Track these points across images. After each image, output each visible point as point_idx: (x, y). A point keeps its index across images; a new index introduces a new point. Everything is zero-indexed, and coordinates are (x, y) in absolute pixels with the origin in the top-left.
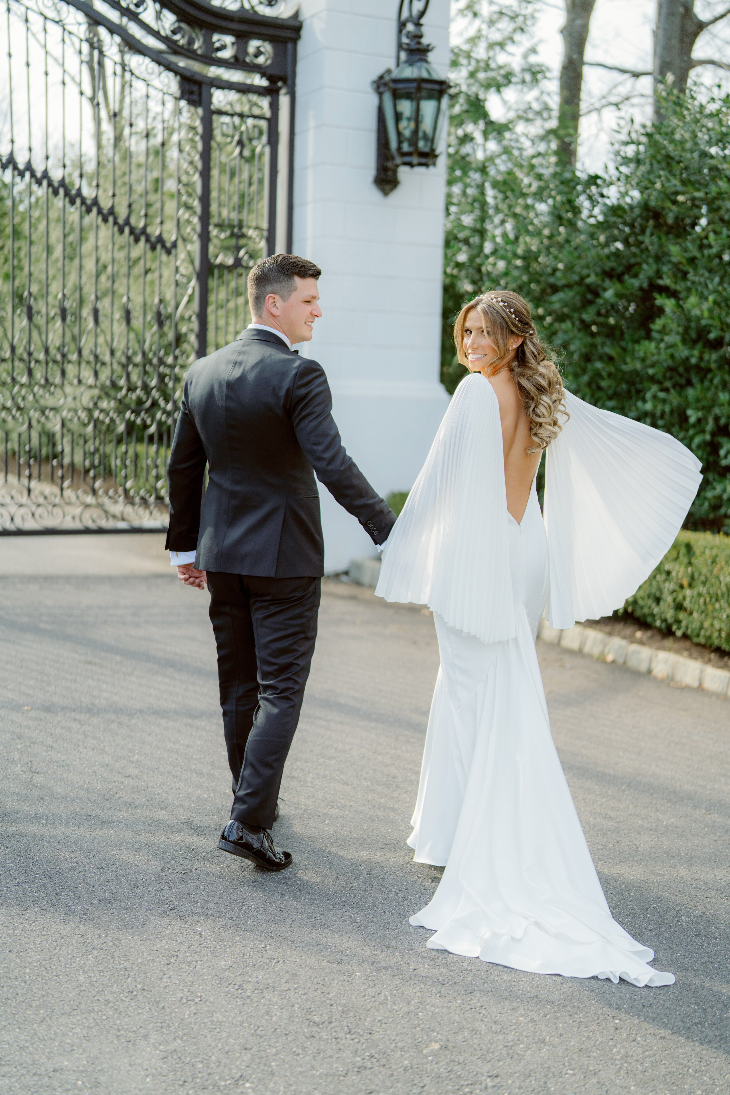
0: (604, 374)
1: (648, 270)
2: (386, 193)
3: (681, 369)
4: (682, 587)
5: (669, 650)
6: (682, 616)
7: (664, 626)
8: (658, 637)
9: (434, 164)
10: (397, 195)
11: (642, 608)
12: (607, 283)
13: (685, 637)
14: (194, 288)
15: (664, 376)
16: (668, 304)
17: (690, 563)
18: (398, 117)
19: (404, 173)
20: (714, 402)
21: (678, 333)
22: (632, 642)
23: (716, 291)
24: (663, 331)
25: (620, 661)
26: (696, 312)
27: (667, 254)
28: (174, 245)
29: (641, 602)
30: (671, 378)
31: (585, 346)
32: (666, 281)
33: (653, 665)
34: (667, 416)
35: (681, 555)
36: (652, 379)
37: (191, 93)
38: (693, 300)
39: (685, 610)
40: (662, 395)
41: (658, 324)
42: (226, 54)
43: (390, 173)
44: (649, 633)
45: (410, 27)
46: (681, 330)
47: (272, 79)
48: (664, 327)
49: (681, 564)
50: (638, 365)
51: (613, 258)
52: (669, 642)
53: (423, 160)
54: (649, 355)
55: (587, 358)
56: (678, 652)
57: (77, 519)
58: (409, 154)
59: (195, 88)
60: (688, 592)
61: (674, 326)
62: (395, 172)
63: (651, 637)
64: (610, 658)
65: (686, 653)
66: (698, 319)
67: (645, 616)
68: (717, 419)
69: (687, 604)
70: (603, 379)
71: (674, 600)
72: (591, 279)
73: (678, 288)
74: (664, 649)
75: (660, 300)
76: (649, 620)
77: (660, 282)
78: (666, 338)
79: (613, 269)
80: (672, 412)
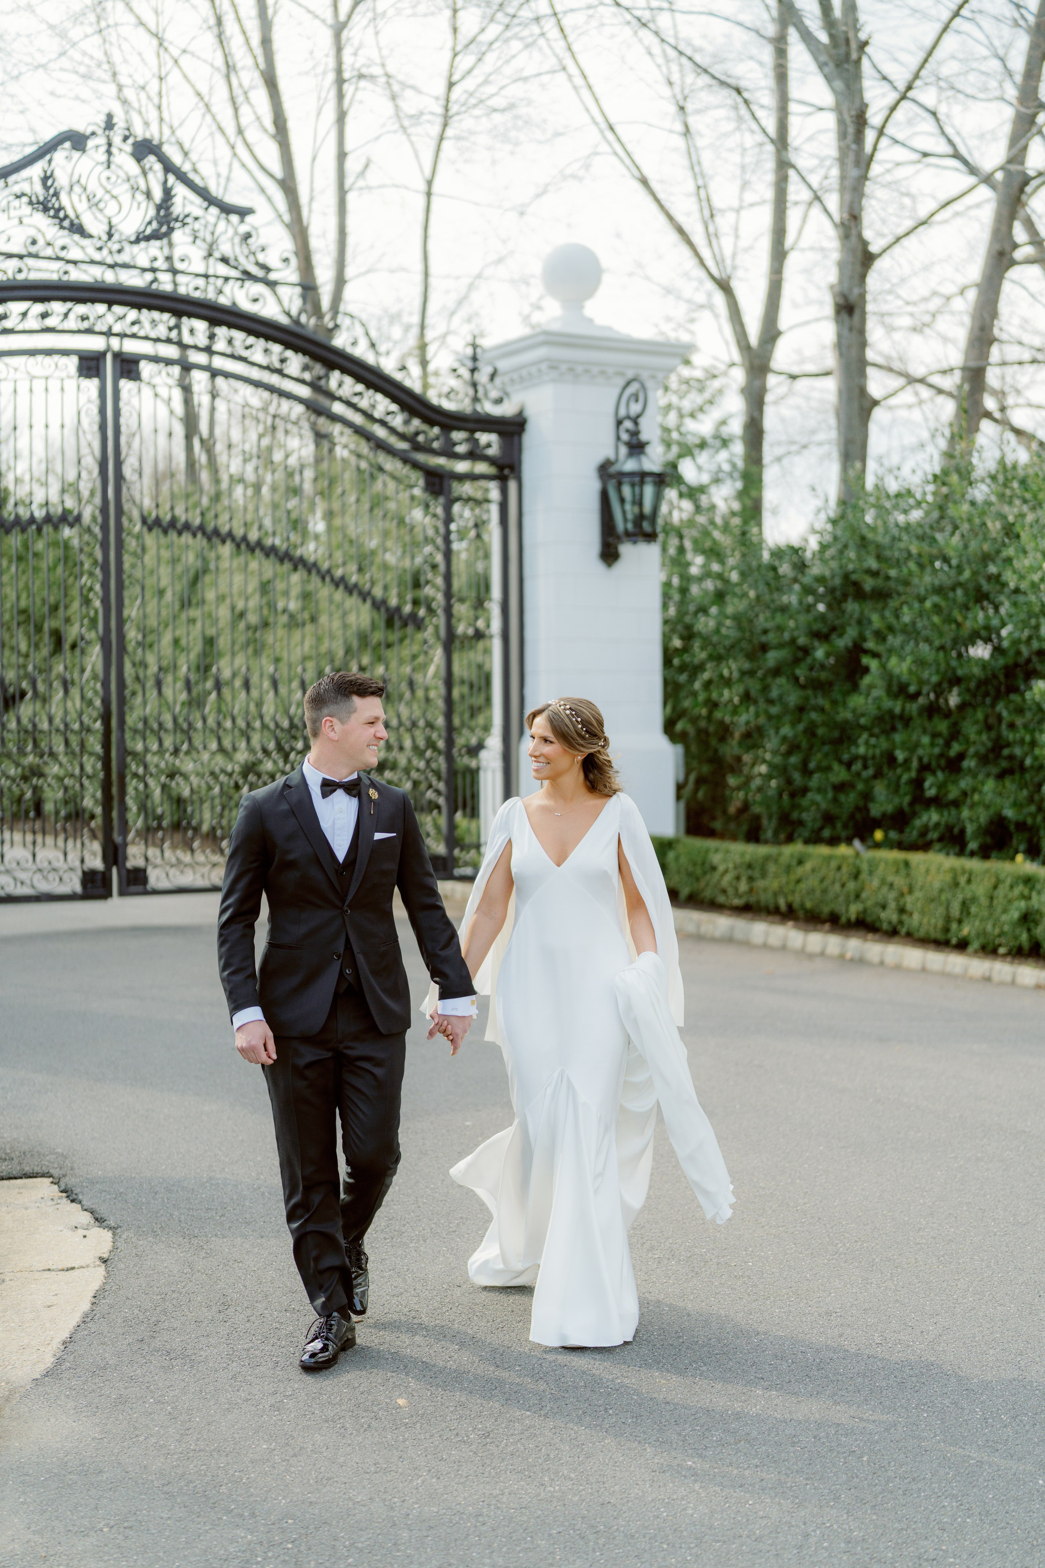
1: (852, 633)
2: (609, 565)
4: (903, 894)
6: (905, 917)
7: (890, 927)
9: (654, 540)
10: (620, 567)
11: (871, 914)
12: (816, 643)
14: (440, 658)
15: (874, 724)
16: (873, 664)
18: (622, 501)
19: (626, 549)
20: (917, 745)
21: (882, 688)
23: (912, 653)
24: (871, 687)
25: (858, 956)
26: (897, 671)
27: (870, 622)
28: (425, 620)
29: (870, 911)
30: (879, 726)
32: (870, 645)
35: (900, 871)
36: (864, 728)
37: (433, 484)
38: (893, 661)
39: (907, 912)
40: (873, 741)
41: (866, 680)
42: (461, 449)
43: (613, 549)
45: (628, 424)
46: (885, 685)
47: (501, 468)
48: (871, 683)
50: (849, 715)
51: (818, 620)
52: (896, 939)
53: (645, 538)
54: (859, 706)
55: (801, 709)
56: (905, 944)
58: (634, 533)
59: (437, 480)
60: (908, 898)
61: (879, 682)
62: (616, 548)
64: (849, 955)
66: (898, 677)
67: (873, 921)
68: (920, 759)
69: (909, 907)
71: (898, 905)
72: (802, 641)
73: (880, 650)
75: (865, 660)
76: (878, 924)
77: (864, 645)
78: (873, 692)
79: (820, 631)
80: (882, 755)
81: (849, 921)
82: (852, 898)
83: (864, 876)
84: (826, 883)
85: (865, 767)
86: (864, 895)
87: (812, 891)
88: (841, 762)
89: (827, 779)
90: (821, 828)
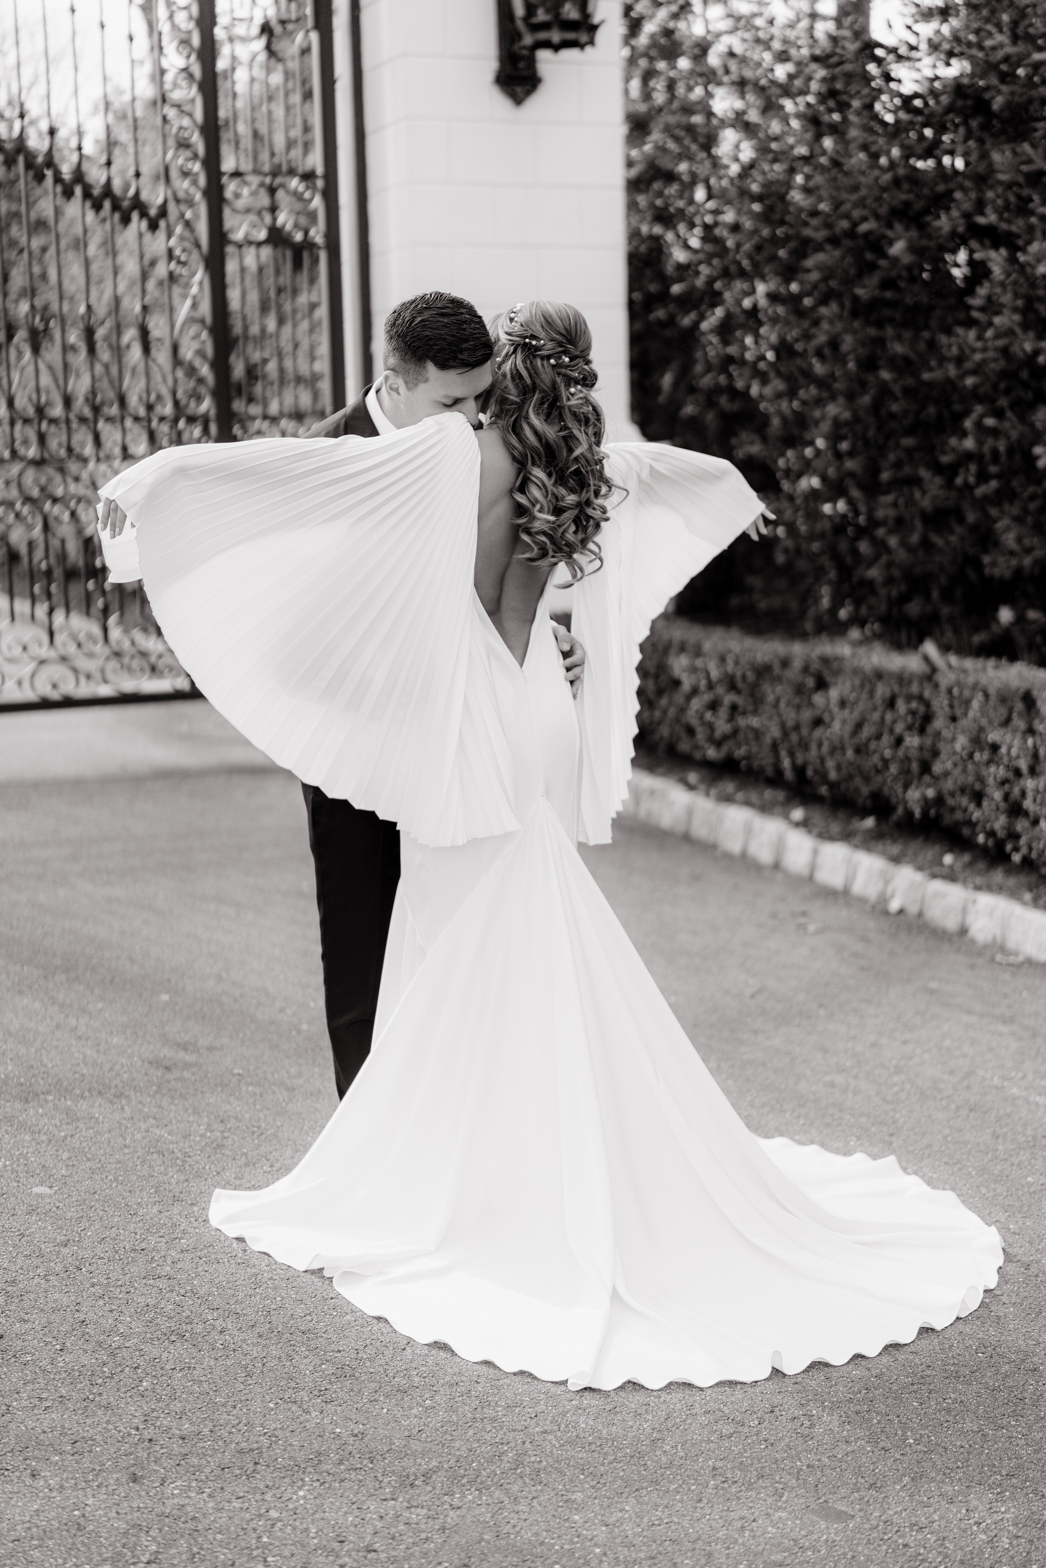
0: (897, 389)
2: (518, 100)
3: (1024, 375)
4: (1018, 773)
5: (999, 890)
6: (1021, 825)
7: (990, 843)
8: (981, 865)
9: (591, 42)
10: (536, 102)
11: (952, 810)
12: (895, 229)
13: (1028, 864)
14: (201, 283)
15: (995, 387)
16: (996, 259)
17: (1031, 731)
21: (1015, 310)
22: (934, 876)
24: (992, 306)
25: (913, 909)
28: (163, 212)
29: (950, 801)
30: (1007, 392)
31: (863, 344)
32: (991, 218)
33: (970, 919)
34: (1003, 458)
35: (1015, 715)
36: (975, 395)
39: (1026, 814)
40: (990, 422)
43: (521, 65)
44: (966, 858)
46: (1020, 303)
48: (989, 299)
49: (1014, 731)
51: (906, 186)
53: (571, 36)
54: (967, 351)
55: (869, 365)
56: (1014, 894)
57: (26, 685)
58: (545, 26)
60: (1030, 784)
61: (1006, 298)
62: (531, 61)
63: (970, 865)
64: (894, 906)
65: (1028, 896)
67: (957, 825)
69: (1028, 804)
70: (896, 399)
71: (1006, 797)
72: (869, 226)
73: (1014, 228)
74: (989, 888)
75: (981, 253)
76: (966, 831)
77: (981, 220)
78: (997, 320)
79: (907, 204)
81: (909, 814)
82: (915, 766)
83: (939, 723)
84: (867, 732)
85: (983, 477)
86: (937, 768)
87: (837, 748)
88: (938, 468)
89: (910, 501)
90: (905, 598)
